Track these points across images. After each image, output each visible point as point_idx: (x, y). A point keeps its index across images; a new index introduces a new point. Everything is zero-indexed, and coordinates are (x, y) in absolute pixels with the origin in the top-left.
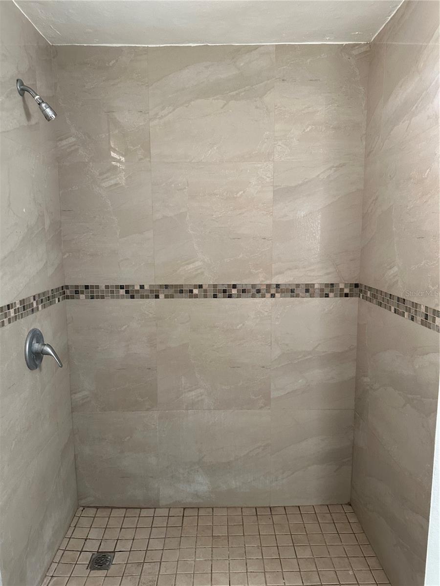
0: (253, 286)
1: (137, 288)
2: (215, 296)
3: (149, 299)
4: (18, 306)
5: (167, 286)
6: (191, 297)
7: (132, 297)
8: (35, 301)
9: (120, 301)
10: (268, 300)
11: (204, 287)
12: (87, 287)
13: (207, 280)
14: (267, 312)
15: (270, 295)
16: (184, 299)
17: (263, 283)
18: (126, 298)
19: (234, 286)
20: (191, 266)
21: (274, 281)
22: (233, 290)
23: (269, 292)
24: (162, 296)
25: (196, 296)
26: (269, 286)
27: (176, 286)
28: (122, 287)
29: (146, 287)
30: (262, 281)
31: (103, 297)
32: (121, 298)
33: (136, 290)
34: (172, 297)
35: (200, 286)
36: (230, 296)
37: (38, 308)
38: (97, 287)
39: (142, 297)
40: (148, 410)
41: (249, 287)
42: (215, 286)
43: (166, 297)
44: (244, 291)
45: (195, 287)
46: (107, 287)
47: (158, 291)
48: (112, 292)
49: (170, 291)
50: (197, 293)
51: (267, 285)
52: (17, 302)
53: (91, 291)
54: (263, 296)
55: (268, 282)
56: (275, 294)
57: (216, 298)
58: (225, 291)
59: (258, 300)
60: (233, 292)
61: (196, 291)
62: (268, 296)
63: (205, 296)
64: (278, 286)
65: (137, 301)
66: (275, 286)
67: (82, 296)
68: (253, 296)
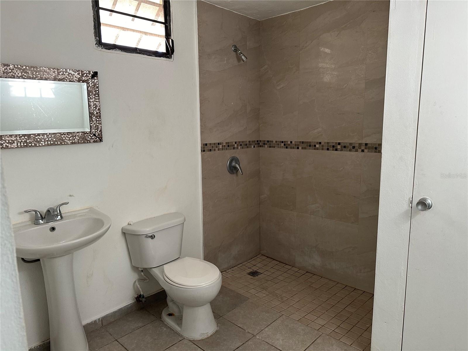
0: (351, 144)
1: (289, 143)
2: (328, 149)
3: (294, 149)
4: (225, 144)
5: (303, 142)
6: (315, 149)
7: (287, 148)
8: (236, 144)
9: (282, 149)
10: (360, 154)
11: (322, 144)
12: (268, 141)
13: (324, 140)
14: (359, 161)
15: (361, 150)
16: (311, 150)
17: (357, 142)
18: (284, 148)
19: (339, 144)
20: (316, 131)
21: (364, 142)
22: (338, 146)
23: (360, 148)
24: (300, 148)
25: (317, 149)
26: (360, 145)
27: (307, 142)
28: (282, 142)
29: (293, 143)
30: (356, 141)
31: (274, 147)
32: (282, 148)
33: (289, 144)
34: (305, 148)
35: (320, 143)
36: (336, 150)
37: (238, 148)
38: (272, 141)
39: (291, 148)
40: (291, 210)
41: (348, 145)
42: (328, 143)
43: (302, 148)
44: (345, 147)
45: (317, 143)
46: (276, 142)
47: (298, 145)
48: (278, 144)
49: (304, 145)
50: (318, 147)
51: (359, 143)
52: (224, 143)
53: (269, 144)
54: (357, 151)
55: (360, 142)
56: (364, 150)
57: (329, 150)
58: (333, 146)
59: (353, 153)
60: (338, 148)
61: (317, 146)
62: (360, 151)
63: (323, 149)
64: (366, 144)
65: (289, 150)
66: (364, 145)
67: (266, 146)
68: (350, 151)
